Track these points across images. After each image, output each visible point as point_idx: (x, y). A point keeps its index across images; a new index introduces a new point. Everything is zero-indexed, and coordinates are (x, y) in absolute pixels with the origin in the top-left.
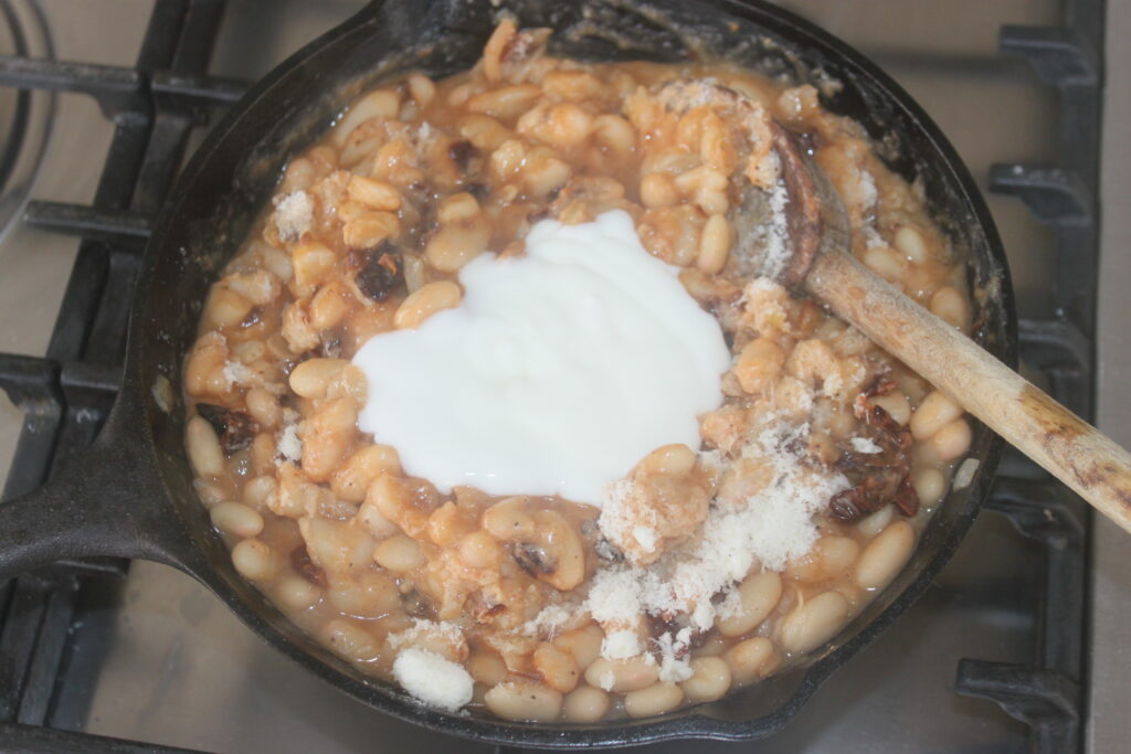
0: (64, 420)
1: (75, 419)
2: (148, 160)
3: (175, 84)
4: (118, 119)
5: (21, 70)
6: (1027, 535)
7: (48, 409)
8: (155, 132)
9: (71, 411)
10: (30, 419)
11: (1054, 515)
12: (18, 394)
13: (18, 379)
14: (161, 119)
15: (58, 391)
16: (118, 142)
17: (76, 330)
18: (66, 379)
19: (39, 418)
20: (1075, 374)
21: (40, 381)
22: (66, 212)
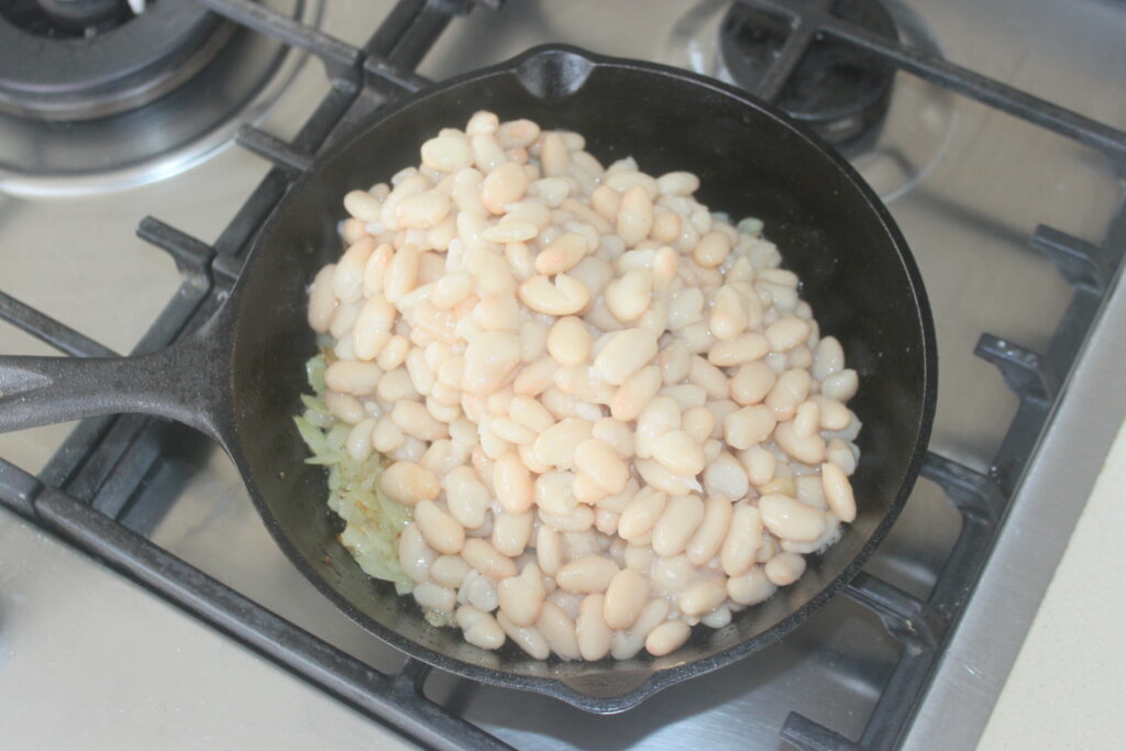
0: (208, 295)
1: (216, 297)
2: (345, 119)
3: (381, 68)
4: (336, 82)
5: (276, 24)
6: (891, 634)
7: (200, 283)
8: (358, 102)
9: (216, 289)
10: (186, 286)
11: (913, 627)
12: (182, 264)
13: (183, 253)
14: (366, 92)
15: (209, 271)
16: (330, 100)
17: (244, 230)
18: (216, 264)
19: (192, 287)
20: (984, 522)
21: (199, 260)
22: (266, 140)
